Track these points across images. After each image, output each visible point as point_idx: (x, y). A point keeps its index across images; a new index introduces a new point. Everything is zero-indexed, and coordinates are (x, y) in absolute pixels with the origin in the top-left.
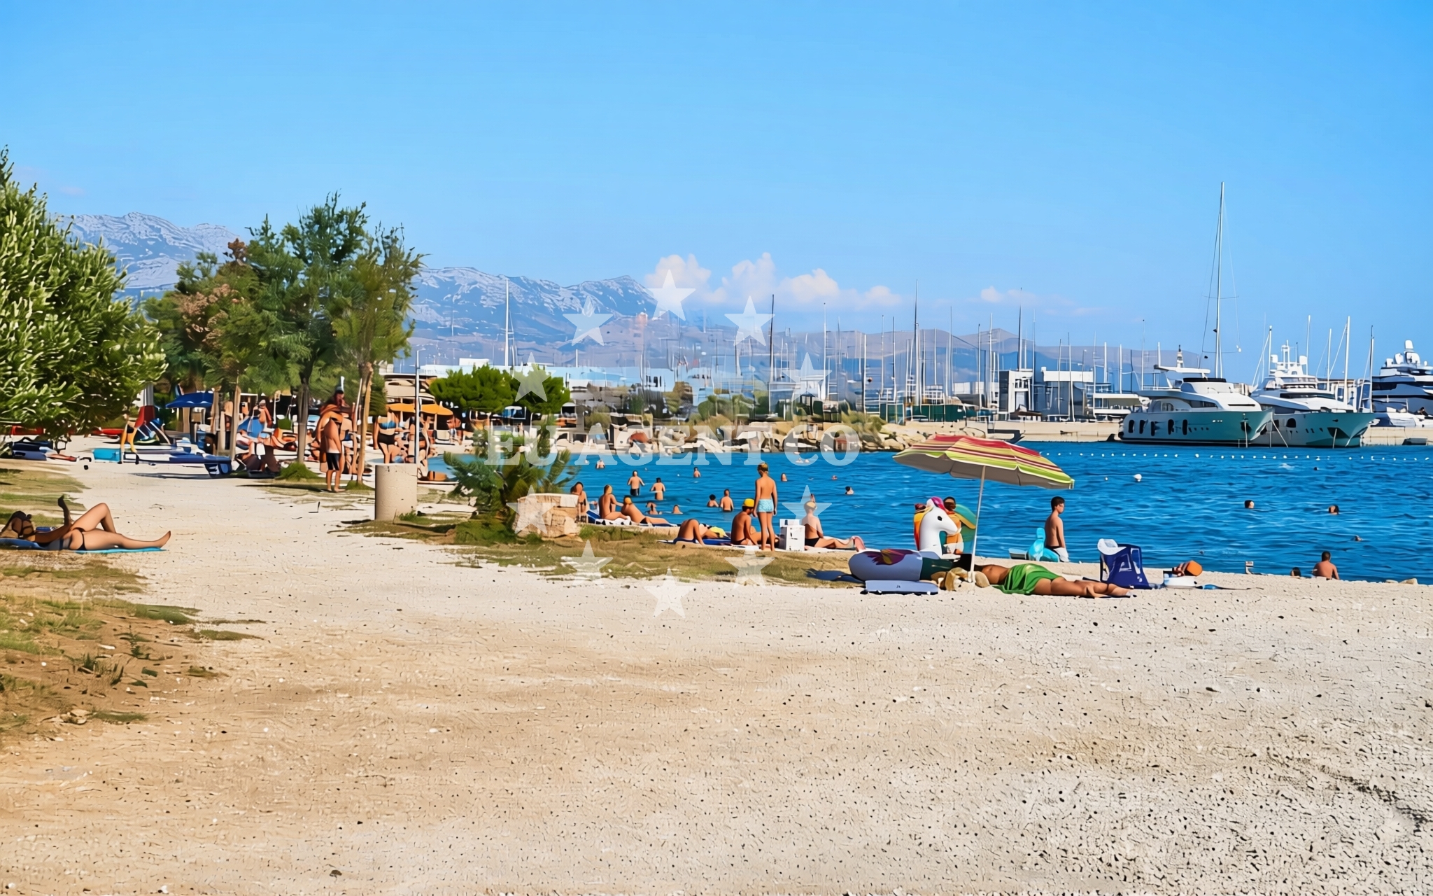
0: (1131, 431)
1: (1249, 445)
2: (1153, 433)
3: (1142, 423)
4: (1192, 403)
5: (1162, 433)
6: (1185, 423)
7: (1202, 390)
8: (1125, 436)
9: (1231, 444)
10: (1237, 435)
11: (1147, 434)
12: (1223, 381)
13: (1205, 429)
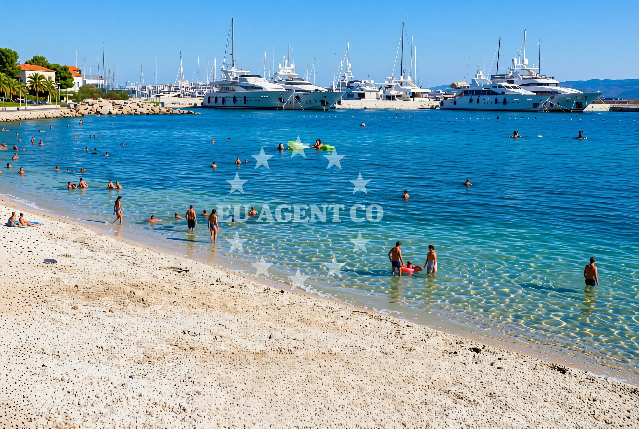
0: (209, 102)
1: (285, 109)
2: (223, 103)
3: (216, 98)
4: (246, 87)
5: (230, 103)
6: (245, 98)
7: (251, 81)
8: (204, 105)
9: (274, 109)
10: (277, 103)
11: (220, 103)
12: (259, 76)
13: (257, 101)
